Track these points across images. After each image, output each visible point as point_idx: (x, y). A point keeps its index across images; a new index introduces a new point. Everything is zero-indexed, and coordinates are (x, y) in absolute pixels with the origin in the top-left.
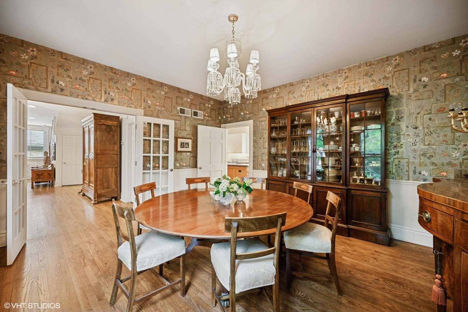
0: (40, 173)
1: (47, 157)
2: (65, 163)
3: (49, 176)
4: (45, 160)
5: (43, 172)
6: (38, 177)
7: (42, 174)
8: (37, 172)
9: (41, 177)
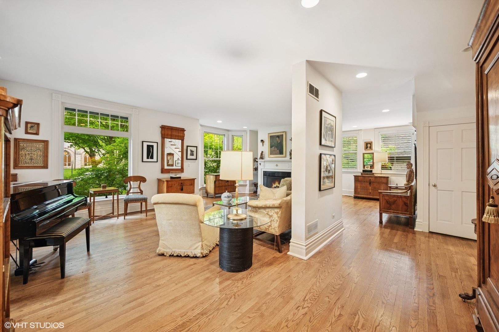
0: (391, 200)
1: (410, 171)
2: (435, 186)
3: (405, 207)
4: (408, 176)
5: (395, 199)
6: (388, 206)
7: (394, 202)
8: (387, 198)
9: (393, 206)
